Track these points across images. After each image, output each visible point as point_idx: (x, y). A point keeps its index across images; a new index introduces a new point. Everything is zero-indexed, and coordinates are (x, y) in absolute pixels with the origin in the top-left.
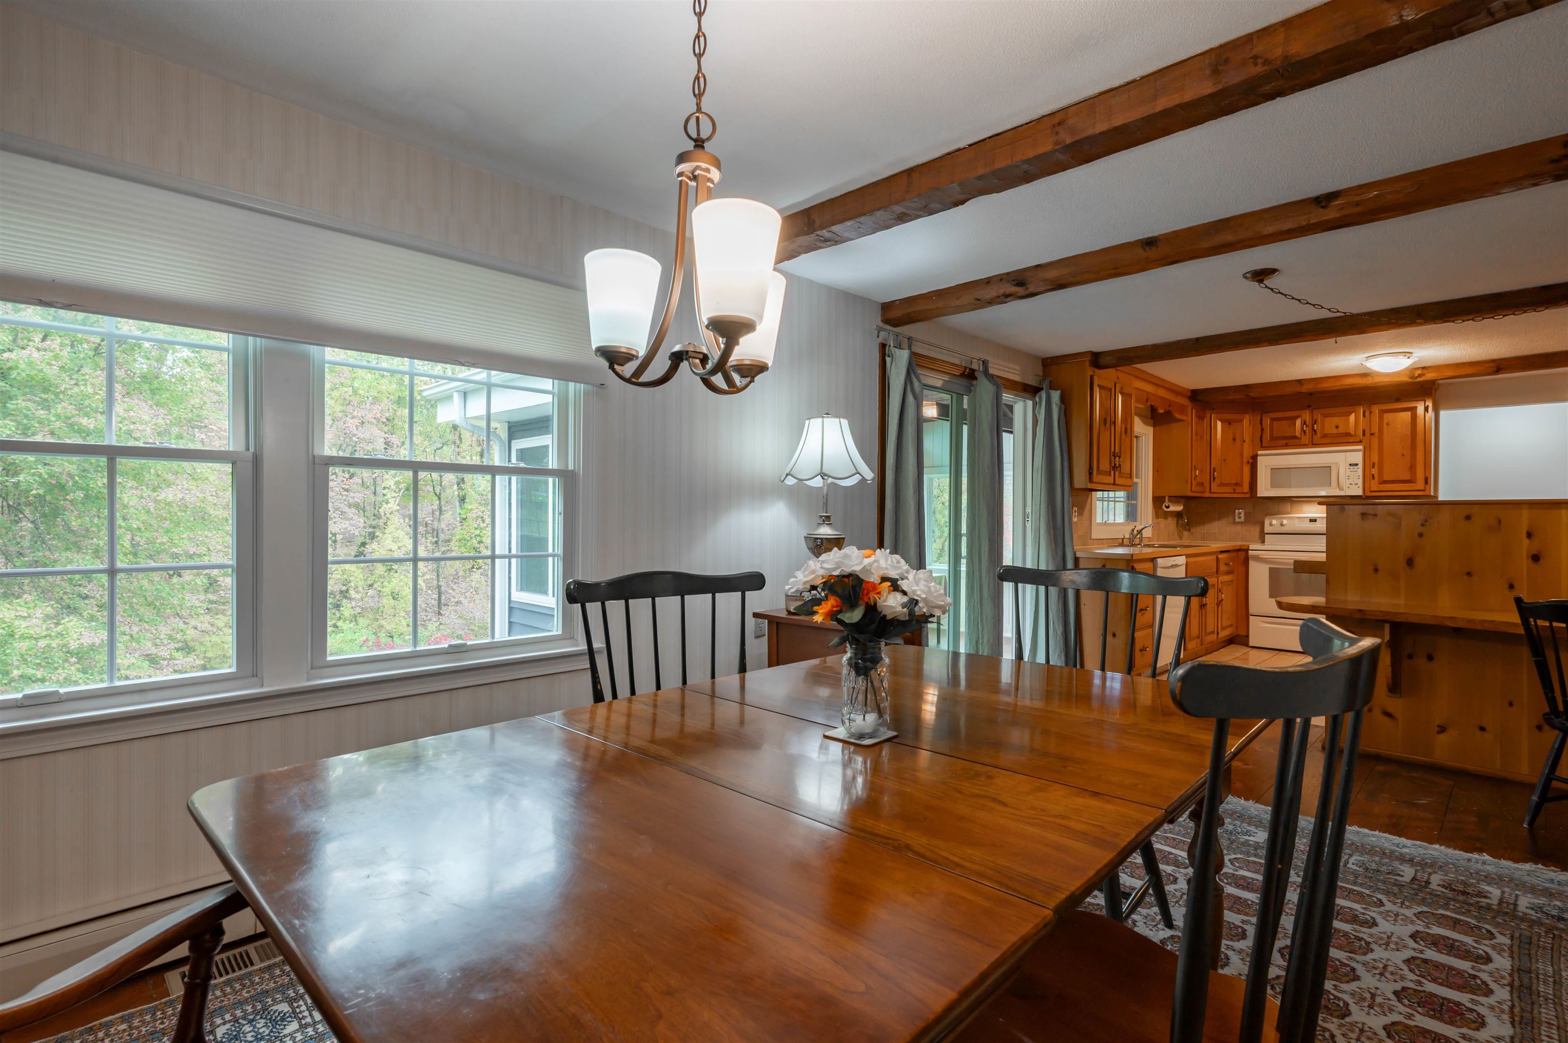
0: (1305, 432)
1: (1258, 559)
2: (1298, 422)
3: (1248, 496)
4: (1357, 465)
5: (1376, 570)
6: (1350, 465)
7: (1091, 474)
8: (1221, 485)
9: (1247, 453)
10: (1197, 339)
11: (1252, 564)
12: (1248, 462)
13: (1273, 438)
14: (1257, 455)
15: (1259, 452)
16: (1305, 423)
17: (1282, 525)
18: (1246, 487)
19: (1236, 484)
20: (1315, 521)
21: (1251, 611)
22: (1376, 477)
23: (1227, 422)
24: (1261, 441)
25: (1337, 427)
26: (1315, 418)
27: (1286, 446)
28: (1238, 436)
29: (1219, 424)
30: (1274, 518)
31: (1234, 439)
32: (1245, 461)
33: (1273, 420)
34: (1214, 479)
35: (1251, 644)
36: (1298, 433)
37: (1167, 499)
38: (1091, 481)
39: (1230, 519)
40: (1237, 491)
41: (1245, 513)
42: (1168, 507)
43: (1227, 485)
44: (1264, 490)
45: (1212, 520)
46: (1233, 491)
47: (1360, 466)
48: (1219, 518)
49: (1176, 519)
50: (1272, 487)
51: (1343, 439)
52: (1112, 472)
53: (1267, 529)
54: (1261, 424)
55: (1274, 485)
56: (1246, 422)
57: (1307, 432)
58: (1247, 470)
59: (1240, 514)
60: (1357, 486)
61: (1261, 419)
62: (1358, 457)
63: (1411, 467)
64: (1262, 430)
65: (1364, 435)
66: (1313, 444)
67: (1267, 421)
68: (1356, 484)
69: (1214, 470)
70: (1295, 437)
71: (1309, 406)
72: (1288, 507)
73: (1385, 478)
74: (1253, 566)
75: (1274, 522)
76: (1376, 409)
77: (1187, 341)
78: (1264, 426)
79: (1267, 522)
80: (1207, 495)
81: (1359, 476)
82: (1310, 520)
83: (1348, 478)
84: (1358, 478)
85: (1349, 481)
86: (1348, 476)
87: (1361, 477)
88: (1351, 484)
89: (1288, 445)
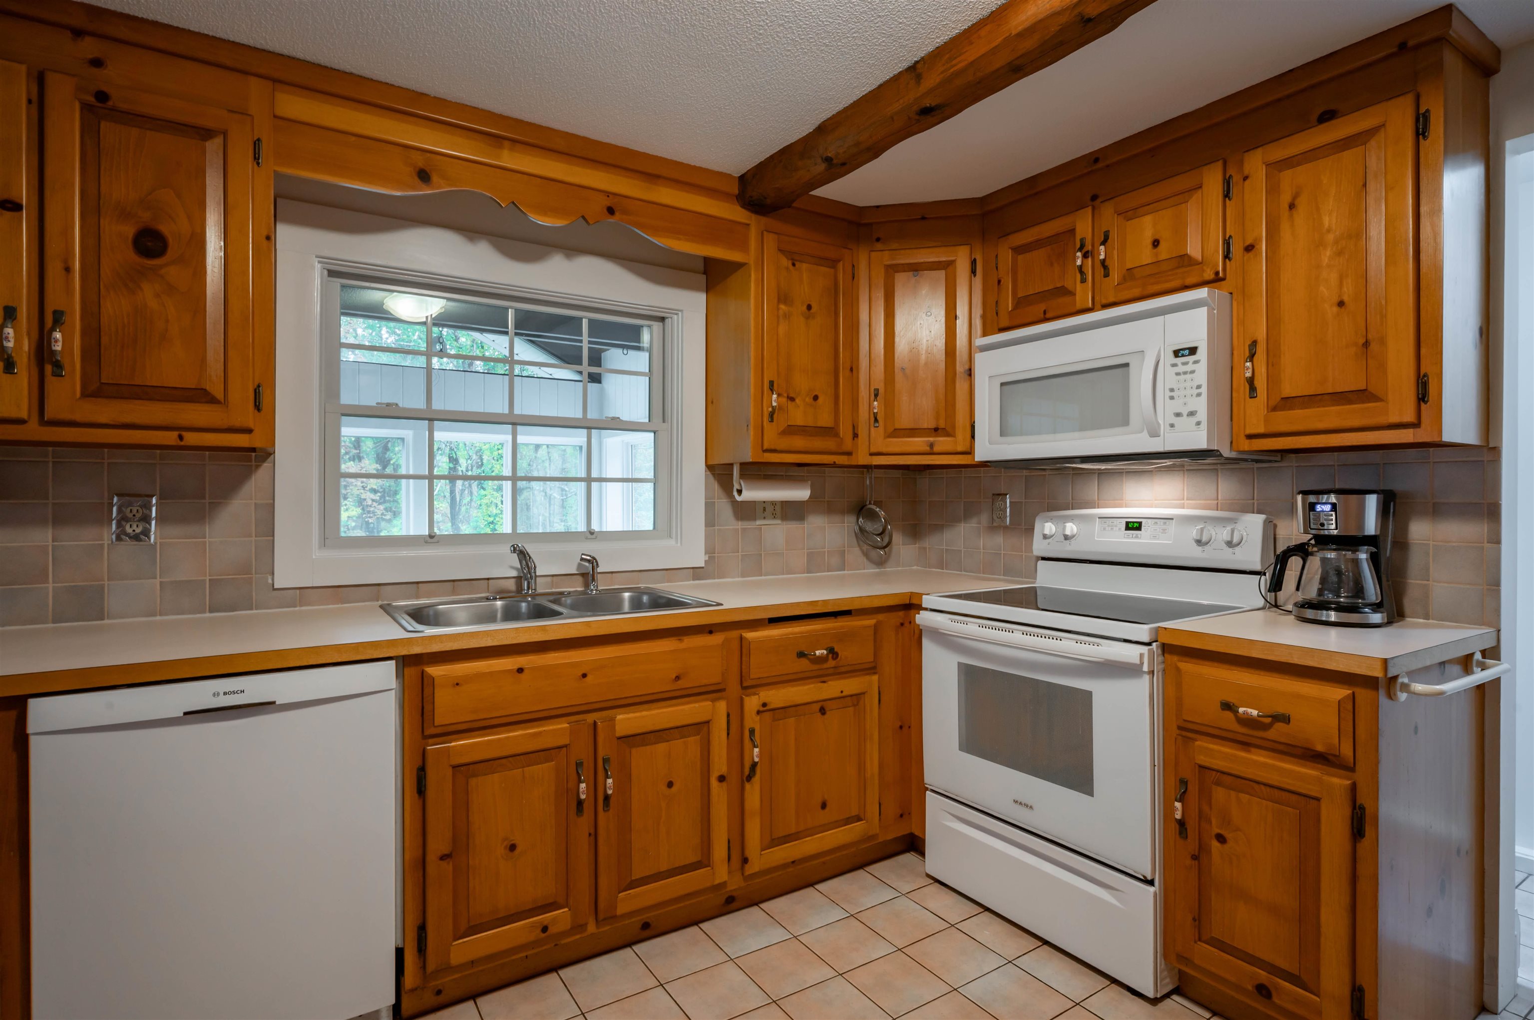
4: (1193, 351)
6: (1177, 353)
8: (896, 434)
9: (966, 349)
12: (968, 372)
13: (1021, 303)
15: (979, 341)
17: (1068, 538)
18: (963, 441)
19: (936, 430)
20: (1139, 528)
21: (927, 778)
22: (1261, 384)
24: (997, 314)
25: (1154, 244)
26: (1106, 227)
27: (1044, 319)
30: (1053, 519)
32: (961, 369)
33: (1017, 252)
34: (875, 420)
35: (930, 869)
36: (1069, 278)
37: (735, 470)
39: (985, 518)
40: (936, 449)
41: (1012, 504)
42: (740, 492)
43: (913, 432)
44: (986, 445)
46: (927, 449)
47: (1202, 354)
51: (1166, 275)
53: (1038, 546)
54: (997, 268)
57: (1085, 270)
58: (964, 390)
59: (1004, 506)
60: (1194, 420)
61: (997, 256)
62: (1200, 328)
63: (1365, 343)
64: (999, 283)
65: (1227, 257)
66: (1102, 303)
67: (1007, 259)
68: (1192, 414)
70: (1063, 290)
71: (1092, 198)
73: (1288, 390)
75: (1051, 528)
78: (1001, 274)
79: (1037, 528)
80: (863, 459)
81: (1199, 387)
82: (1127, 523)
83: (1172, 398)
84: (1199, 395)
85: (1176, 406)
86: (1172, 390)
87: (1204, 390)
88: (1178, 415)
89: (1048, 316)
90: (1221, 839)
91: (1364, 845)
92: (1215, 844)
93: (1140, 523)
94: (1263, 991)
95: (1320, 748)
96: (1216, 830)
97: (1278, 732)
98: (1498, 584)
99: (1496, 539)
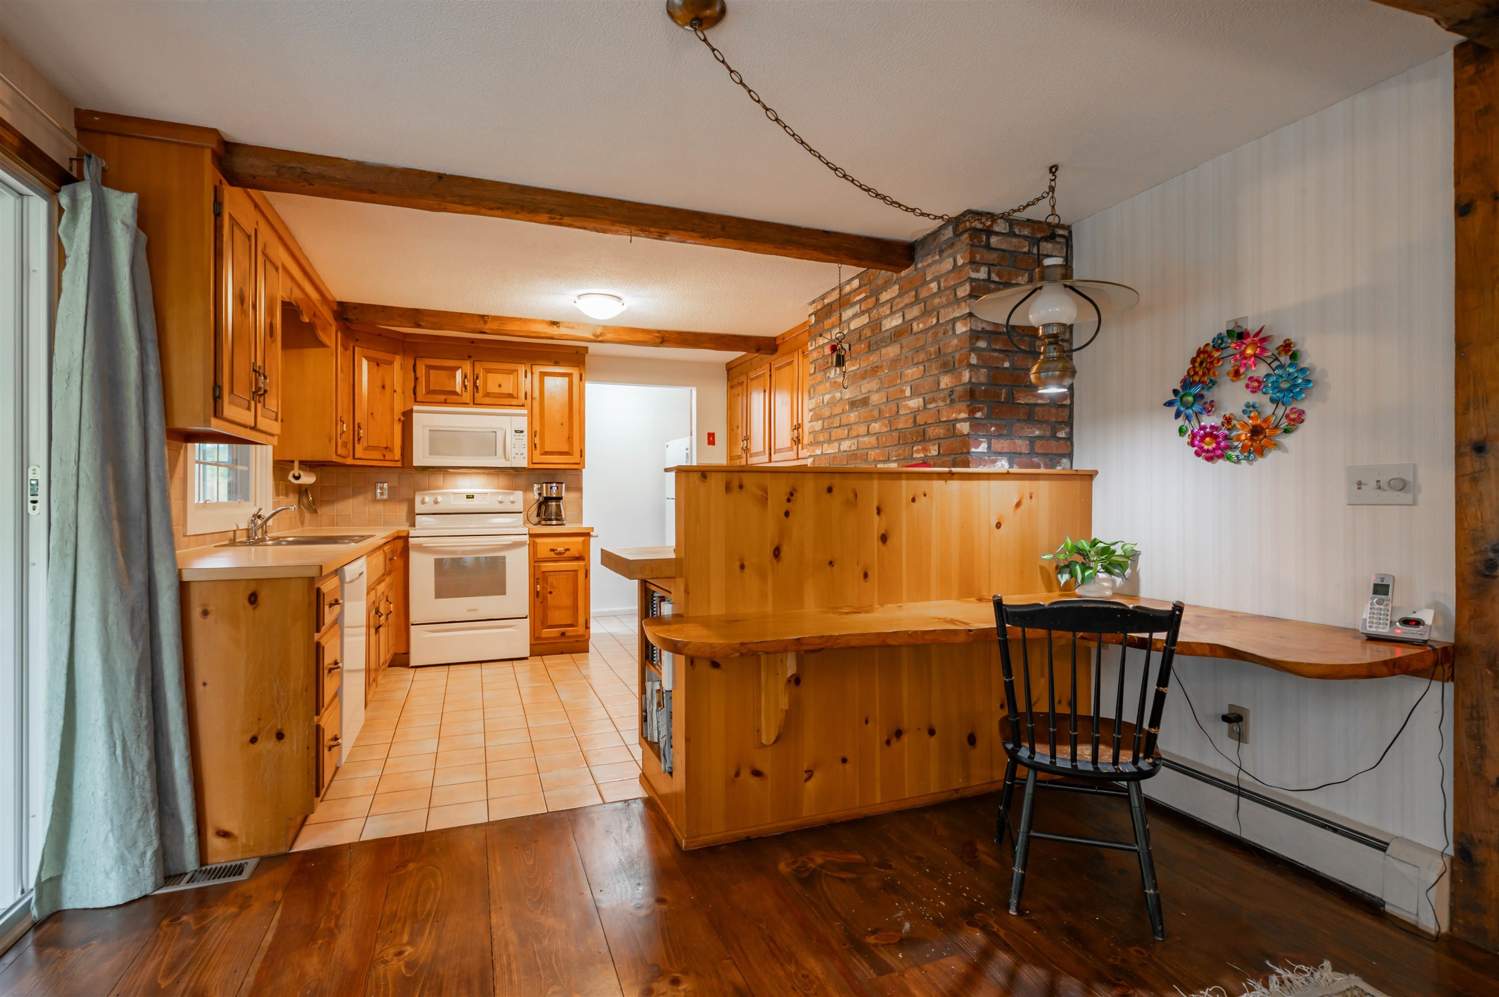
0: (465, 387)
1: (421, 548)
2: (459, 374)
3: (399, 464)
4: (522, 432)
5: (742, 567)
6: (516, 431)
7: (217, 398)
8: (368, 448)
9: (399, 408)
10: (441, 176)
11: (414, 556)
12: (400, 420)
13: (429, 392)
14: (411, 411)
15: (416, 408)
16: (466, 377)
17: (436, 502)
18: (397, 455)
19: (386, 448)
20: (473, 497)
21: (413, 618)
22: (539, 446)
23: (376, 363)
24: (415, 394)
25: (500, 386)
26: (476, 372)
27: (445, 403)
28: (387, 384)
29: (365, 363)
30: (426, 494)
31: (383, 387)
32: (396, 418)
33: (429, 367)
34: (359, 440)
35: (412, 664)
36: (458, 388)
37: (296, 464)
38: (217, 412)
39: (369, 495)
40: (387, 458)
41: (389, 487)
42: (297, 478)
43: (374, 448)
44: (420, 458)
45: (344, 497)
46: (382, 458)
47: (525, 433)
48: (354, 494)
49: (297, 496)
50: (431, 453)
51: (507, 399)
52: (253, 403)
53: (419, 508)
54: (415, 371)
55: (433, 452)
56: (397, 365)
57: (468, 387)
58: (398, 428)
59: (382, 490)
60: (522, 456)
61: (415, 365)
62: (522, 423)
63: (569, 438)
64: (416, 379)
65: (526, 398)
66: (474, 404)
67: (421, 370)
68: (522, 454)
69: (359, 427)
70: (455, 393)
71: (470, 357)
72: (439, 480)
73: (546, 449)
74: (414, 557)
75: (427, 499)
76: (538, 369)
77: (422, 174)
78: (418, 375)
79: (418, 499)
80: (349, 461)
81: (524, 445)
82: (467, 496)
83: (514, 447)
84: (524, 448)
85: (514, 451)
86: (514, 445)
87: (526, 446)
88: (517, 454)
89: (447, 401)
90: (551, 593)
91: (588, 578)
92: (549, 595)
93: (473, 496)
94: (563, 634)
95: (577, 555)
96: (549, 590)
97: (567, 554)
98: (582, 511)
99: (581, 498)
